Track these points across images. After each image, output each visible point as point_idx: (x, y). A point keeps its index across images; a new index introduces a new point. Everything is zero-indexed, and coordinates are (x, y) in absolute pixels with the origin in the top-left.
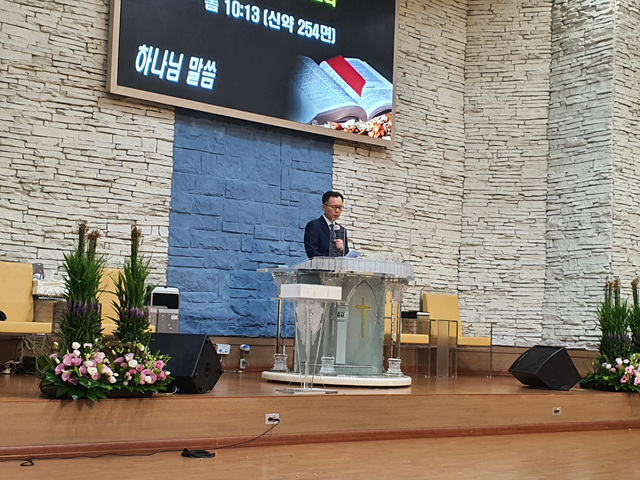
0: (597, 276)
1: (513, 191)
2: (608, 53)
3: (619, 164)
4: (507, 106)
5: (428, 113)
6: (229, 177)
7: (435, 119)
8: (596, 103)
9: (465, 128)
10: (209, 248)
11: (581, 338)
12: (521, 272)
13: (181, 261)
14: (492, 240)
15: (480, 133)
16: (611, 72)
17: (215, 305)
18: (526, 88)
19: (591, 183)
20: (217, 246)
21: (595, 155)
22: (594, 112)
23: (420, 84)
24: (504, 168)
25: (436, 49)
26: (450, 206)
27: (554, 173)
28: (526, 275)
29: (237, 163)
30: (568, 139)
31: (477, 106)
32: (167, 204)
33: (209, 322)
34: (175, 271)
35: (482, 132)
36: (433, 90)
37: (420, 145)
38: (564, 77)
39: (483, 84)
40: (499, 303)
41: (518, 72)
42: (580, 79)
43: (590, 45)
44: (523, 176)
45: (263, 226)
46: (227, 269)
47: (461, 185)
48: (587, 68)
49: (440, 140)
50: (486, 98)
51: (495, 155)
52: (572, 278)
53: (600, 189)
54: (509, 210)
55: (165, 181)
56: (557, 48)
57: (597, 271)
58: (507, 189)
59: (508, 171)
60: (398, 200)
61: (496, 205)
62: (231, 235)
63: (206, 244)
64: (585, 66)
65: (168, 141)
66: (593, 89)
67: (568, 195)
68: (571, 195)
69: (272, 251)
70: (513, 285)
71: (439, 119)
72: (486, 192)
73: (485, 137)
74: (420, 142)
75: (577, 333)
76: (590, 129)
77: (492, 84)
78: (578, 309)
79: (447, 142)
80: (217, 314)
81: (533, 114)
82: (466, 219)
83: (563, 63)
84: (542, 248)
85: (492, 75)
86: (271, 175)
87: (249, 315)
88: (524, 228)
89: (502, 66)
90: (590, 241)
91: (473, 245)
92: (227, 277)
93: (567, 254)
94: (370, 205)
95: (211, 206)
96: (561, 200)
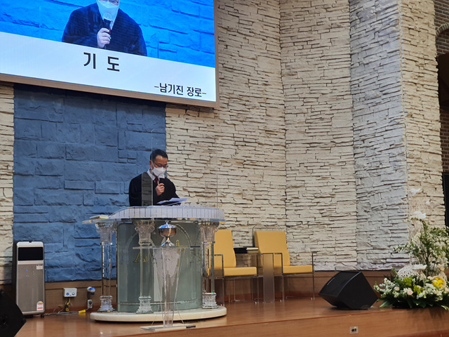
0: (397, 207)
1: (326, 140)
2: (395, 17)
3: (409, 111)
4: (316, 69)
5: (250, 78)
6: (68, 141)
7: (256, 82)
8: (387, 61)
9: (283, 89)
10: (53, 204)
11: (388, 260)
12: (337, 207)
13: (27, 217)
14: (312, 182)
15: (296, 93)
16: (398, 33)
17: (61, 254)
18: (331, 52)
19: (387, 128)
20: (61, 202)
21: (389, 105)
22: (386, 69)
23: (240, 54)
24: (317, 121)
25: (254, 24)
26: (275, 154)
27: (358, 122)
28: (341, 209)
29: (76, 128)
30: (367, 93)
31: (292, 70)
32: (9, 168)
33: (56, 270)
34: (21, 227)
35: (298, 91)
36: (254, 59)
37: (244, 105)
38: (361, 41)
39: (296, 52)
40: (320, 235)
41: (325, 40)
42: (373, 41)
43: (380, 12)
44: (334, 126)
45: (103, 182)
46: (71, 222)
47: (283, 137)
48: (378, 32)
49: (262, 100)
50: (299, 63)
51: (309, 110)
52: (377, 210)
53: (395, 133)
54: (324, 156)
55: (7, 148)
56: (355, 17)
57: (397, 203)
58: (321, 138)
59: (321, 123)
60: (227, 152)
61: (313, 152)
62: (73, 192)
63: (50, 201)
64: (377, 30)
65: (9, 113)
66: (384, 49)
67: (370, 140)
68: (373, 140)
69: (113, 203)
70: (331, 219)
71: (260, 83)
72: (304, 142)
73: (300, 96)
74: (244, 102)
75: (384, 256)
76: (384, 83)
77: (303, 51)
78: (384, 236)
79: (268, 101)
80: (62, 262)
81: (338, 74)
82: (289, 165)
83: (359, 30)
84: (352, 186)
85: (303, 44)
86: (108, 138)
87: (94, 261)
88: (337, 170)
89: (311, 35)
90: (389, 177)
91: (296, 187)
92: (72, 229)
93: (373, 189)
94: (202, 158)
95: (52, 168)
96: (365, 144)
